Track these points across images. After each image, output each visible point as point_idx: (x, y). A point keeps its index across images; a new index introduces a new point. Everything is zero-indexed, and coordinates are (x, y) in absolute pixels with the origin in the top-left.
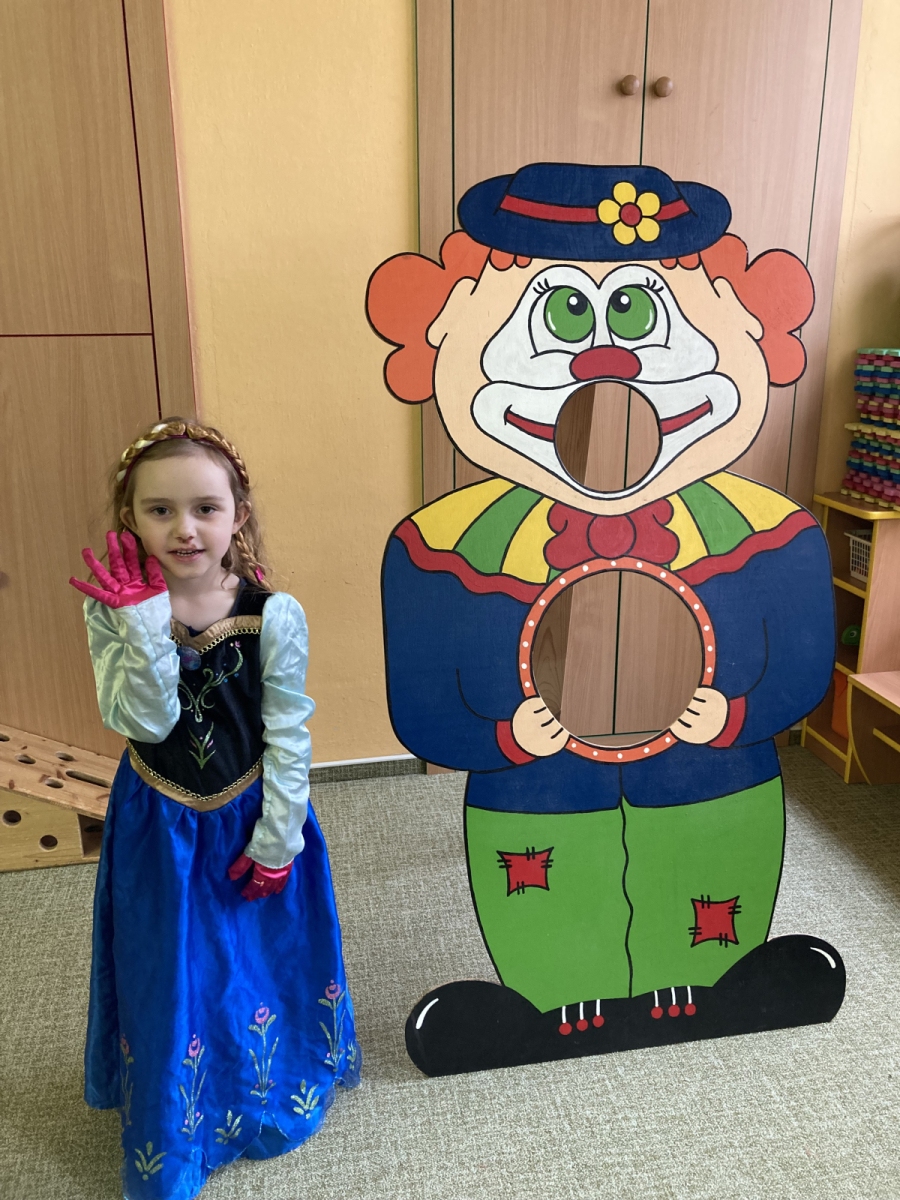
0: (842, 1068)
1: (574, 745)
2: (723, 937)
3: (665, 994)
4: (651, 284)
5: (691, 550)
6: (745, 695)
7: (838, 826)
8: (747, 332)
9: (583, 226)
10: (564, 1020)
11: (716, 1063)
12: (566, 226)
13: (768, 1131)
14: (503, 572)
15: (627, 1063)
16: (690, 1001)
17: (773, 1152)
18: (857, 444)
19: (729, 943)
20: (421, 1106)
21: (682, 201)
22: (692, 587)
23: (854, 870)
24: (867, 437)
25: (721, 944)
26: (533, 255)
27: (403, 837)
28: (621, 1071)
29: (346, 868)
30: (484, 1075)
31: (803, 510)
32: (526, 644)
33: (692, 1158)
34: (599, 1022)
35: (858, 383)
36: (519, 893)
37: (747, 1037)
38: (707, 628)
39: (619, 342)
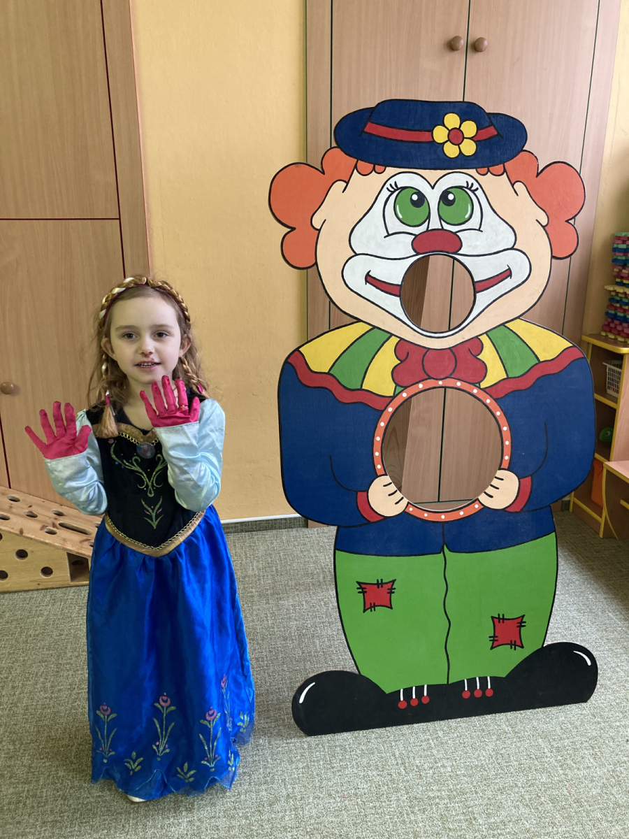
0: (594, 733)
1: (411, 509)
2: (513, 643)
3: (472, 682)
4: (470, 186)
5: (495, 374)
6: (531, 475)
7: (594, 567)
8: (537, 221)
9: (422, 145)
10: (402, 699)
11: (507, 731)
12: (411, 144)
13: (541, 776)
14: (363, 388)
15: (445, 728)
16: (489, 687)
17: (545, 791)
18: (613, 300)
19: (517, 647)
20: (302, 756)
21: (492, 127)
22: (496, 400)
23: (605, 598)
24: (620, 295)
25: (511, 648)
26: (386, 166)
27: (292, 571)
28: (440, 734)
29: (251, 592)
30: (346, 735)
31: (574, 346)
32: (378, 439)
33: (489, 793)
34: (425, 701)
35: (615, 257)
36: (371, 611)
37: (528, 712)
38: (505, 429)
39: (446, 227)
